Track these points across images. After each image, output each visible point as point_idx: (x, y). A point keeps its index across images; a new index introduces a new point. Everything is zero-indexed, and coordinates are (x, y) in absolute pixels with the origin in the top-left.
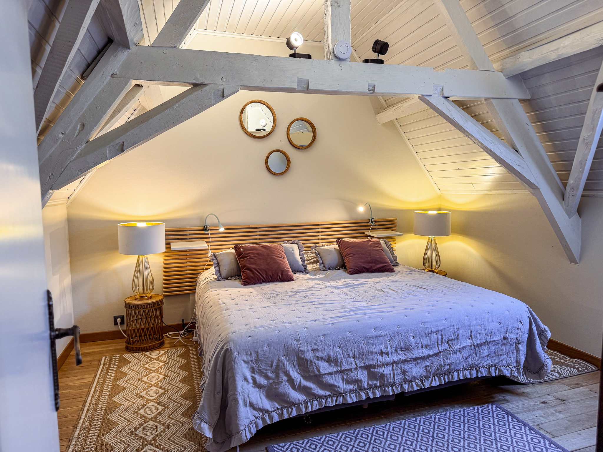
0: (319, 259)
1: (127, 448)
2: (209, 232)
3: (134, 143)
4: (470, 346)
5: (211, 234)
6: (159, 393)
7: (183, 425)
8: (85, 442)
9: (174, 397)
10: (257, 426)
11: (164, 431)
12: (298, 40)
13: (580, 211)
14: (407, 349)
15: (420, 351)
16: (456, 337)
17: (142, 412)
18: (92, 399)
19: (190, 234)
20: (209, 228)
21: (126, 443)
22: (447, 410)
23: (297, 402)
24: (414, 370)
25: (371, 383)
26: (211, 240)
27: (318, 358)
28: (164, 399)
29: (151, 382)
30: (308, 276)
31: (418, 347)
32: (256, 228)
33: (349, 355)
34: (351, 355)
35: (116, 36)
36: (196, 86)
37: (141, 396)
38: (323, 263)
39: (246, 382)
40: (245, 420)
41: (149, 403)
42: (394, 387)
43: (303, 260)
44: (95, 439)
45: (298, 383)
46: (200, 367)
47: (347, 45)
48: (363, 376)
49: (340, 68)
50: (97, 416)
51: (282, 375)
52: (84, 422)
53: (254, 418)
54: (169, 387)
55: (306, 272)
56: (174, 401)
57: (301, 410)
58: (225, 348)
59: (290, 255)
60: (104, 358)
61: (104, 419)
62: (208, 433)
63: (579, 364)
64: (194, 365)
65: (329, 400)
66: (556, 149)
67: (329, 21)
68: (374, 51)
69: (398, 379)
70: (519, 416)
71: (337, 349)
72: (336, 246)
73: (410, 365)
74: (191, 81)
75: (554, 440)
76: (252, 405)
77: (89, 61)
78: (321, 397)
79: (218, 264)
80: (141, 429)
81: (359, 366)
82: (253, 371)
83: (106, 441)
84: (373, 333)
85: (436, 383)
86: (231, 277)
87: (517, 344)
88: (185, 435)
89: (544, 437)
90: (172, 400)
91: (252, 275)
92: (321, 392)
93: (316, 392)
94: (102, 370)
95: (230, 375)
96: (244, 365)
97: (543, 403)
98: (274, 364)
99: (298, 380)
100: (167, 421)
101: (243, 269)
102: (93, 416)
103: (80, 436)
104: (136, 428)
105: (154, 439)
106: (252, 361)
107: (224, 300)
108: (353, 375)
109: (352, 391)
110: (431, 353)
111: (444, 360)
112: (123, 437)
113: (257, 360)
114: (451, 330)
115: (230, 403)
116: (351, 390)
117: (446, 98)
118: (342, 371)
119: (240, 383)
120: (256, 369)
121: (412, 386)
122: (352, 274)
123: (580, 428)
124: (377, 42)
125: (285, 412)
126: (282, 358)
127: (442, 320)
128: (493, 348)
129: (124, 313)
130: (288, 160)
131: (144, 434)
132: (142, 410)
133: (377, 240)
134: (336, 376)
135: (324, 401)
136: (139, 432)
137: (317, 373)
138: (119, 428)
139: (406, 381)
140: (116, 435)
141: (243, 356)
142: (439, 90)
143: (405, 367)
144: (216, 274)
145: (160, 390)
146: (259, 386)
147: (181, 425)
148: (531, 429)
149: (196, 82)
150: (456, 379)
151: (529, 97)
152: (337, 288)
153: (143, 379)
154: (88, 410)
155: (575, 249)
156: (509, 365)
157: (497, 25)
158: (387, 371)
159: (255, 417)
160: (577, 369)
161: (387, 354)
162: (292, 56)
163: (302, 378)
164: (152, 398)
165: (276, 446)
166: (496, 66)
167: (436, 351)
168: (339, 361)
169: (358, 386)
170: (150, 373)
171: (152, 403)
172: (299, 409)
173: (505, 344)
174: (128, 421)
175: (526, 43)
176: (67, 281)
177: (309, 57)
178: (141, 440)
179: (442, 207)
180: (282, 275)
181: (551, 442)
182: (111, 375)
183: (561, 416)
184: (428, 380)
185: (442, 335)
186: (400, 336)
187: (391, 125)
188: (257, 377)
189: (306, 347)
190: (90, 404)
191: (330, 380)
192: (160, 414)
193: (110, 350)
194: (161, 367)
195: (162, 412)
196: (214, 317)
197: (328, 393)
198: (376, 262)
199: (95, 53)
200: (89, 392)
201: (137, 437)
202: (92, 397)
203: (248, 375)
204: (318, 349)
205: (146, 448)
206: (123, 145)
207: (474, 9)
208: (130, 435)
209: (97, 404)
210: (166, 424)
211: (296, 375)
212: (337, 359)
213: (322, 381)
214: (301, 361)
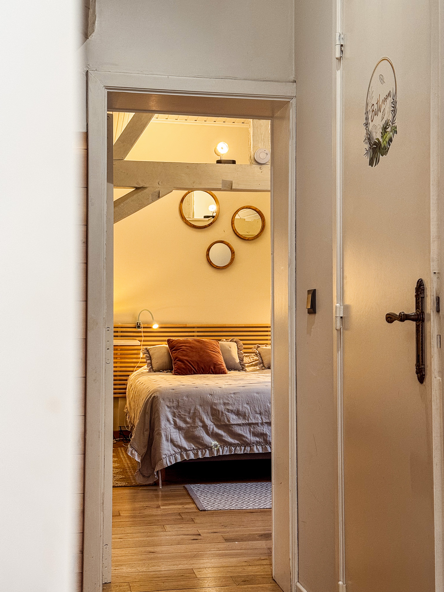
0: (259, 359)
2: (142, 330)
5: (144, 332)
10: (176, 459)
12: (223, 149)
19: (122, 332)
20: (142, 326)
23: (210, 445)
26: (143, 338)
27: (228, 411)
30: (242, 372)
32: (194, 327)
33: (256, 411)
34: (258, 412)
38: (263, 363)
39: (168, 423)
40: (166, 451)
43: (241, 360)
45: (211, 430)
47: (266, 152)
49: (261, 171)
51: (197, 420)
53: (174, 453)
57: (213, 453)
58: (153, 396)
59: (226, 352)
62: (137, 459)
65: (238, 448)
67: (251, 132)
71: (246, 405)
76: (172, 441)
78: (231, 444)
79: (150, 357)
81: (264, 421)
82: (174, 415)
86: (163, 370)
91: (183, 366)
92: (230, 440)
93: (226, 440)
96: (167, 409)
98: (191, 411)
99: (212, 427)
101: (174, 361)
106: (173, 407)
108: (260, 429)
109: (258, 443)
113: (178, 407)
115: (156, 437)
118: (250, 424)
119: (163, 423)
120: (177, 414)
125: (200, 453)
126: (198, 407)
130: (233, 252)
134: (244, 427)
135: (233, 448)
137: (227, 423)
141: (167, 402)
144: (148, 368)
146: (179, 428)
149: (138, 186)
162: (219, 162)
163: (214, 426)
168: (247, 415)
172: (211, 452)
177: (234, 162)
180: (214, 368)
188: (178, 420)
189: (219, 401)
191: (239, 430)
197: (237, 442)
203: (171, 418)
204: (228, 403)
211: (209, 422)
212: (245, 413)
213: (232, 431)
214: (214, 412)
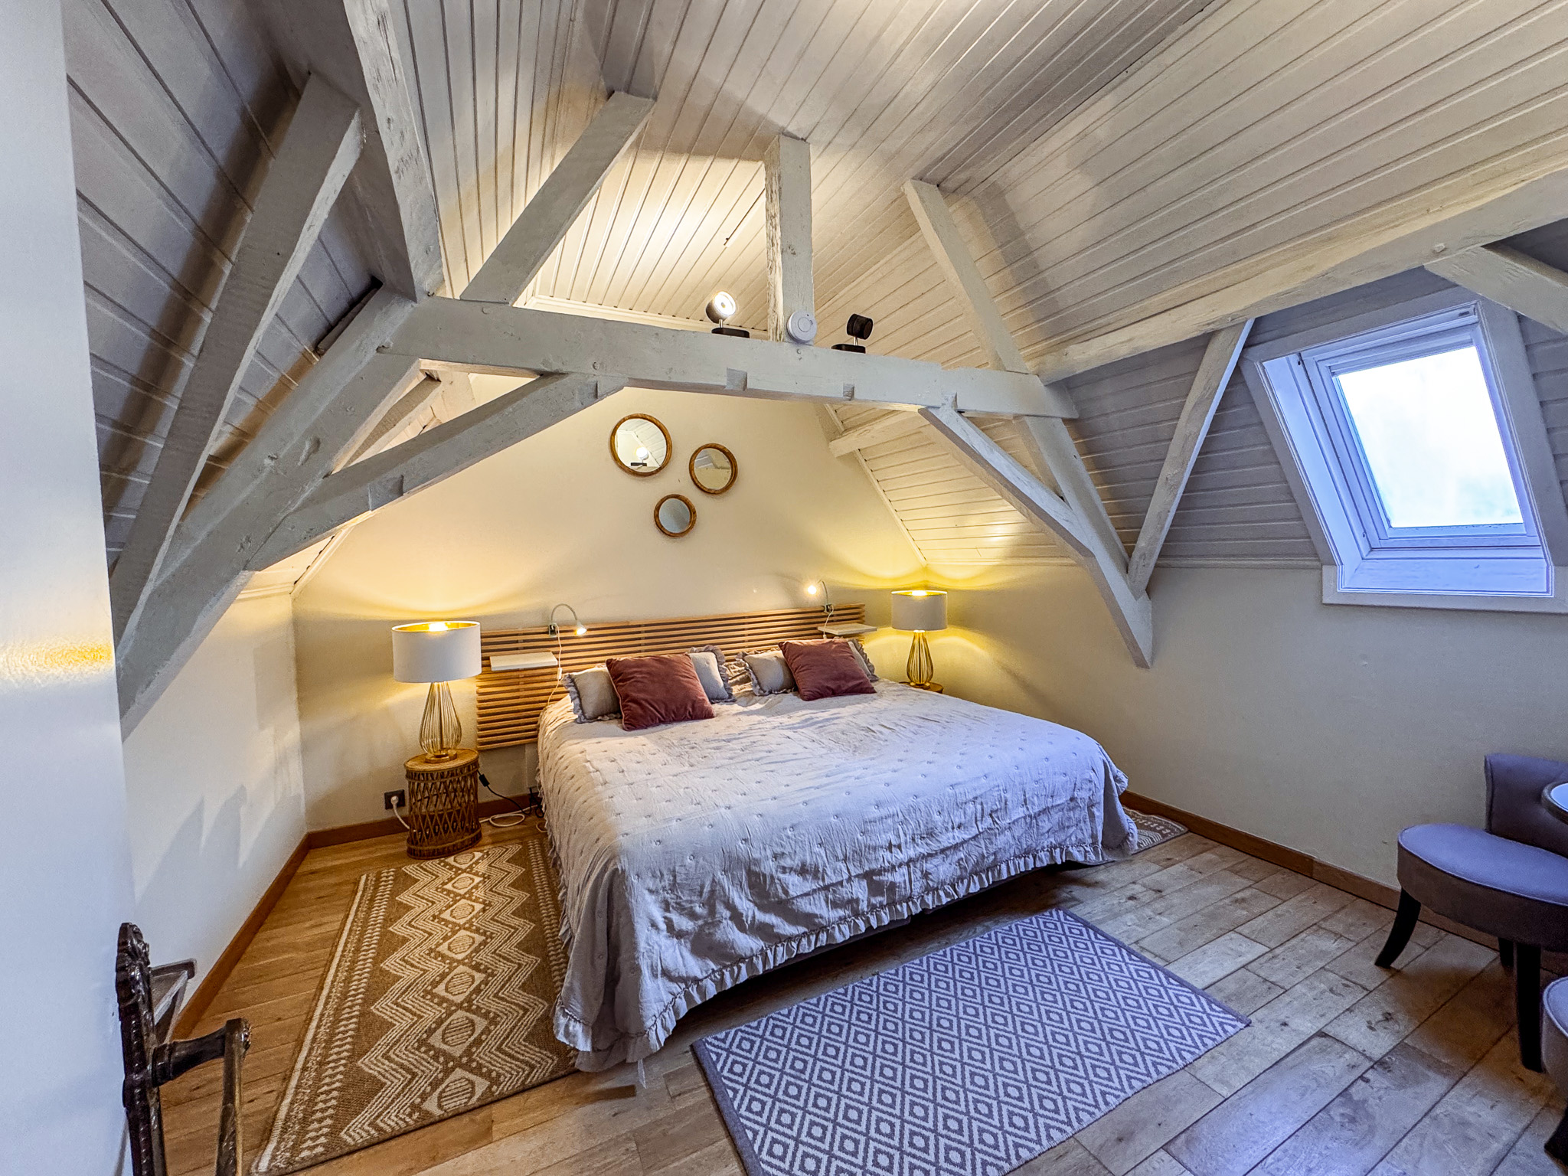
0: (753, 676)
1: (410, 1082)
2: (559, 635)
3: (426, 479)
4: (1025, 818)
5: (561, 639)
6: (473, 942)
7: (526, 1011)
8: (319, 1078)
9: (505, 950)
10: (676, 1013)
11: (486, 1031)
12: (727, 307)
13: (1149, 590)
14: (931, 834)
15: (950, 835)
16: (1003, 804)
17: (440, 990)
18: (337, 971)
19: (525, 641)
20: (558, 629)
21: (408, 1070)
22: (988, 929)
23: (748, 953)
24: (941, 869)
25: (873, 901)
26: (561, 649)
27: (784, 870)
28: (484, 957)
29: (458, 921)
30: (736, 708)
31: (947, 830)
32: (640, 626)
33: (837, 857)
34: (841, 857)
35: (388, 274)
36: (543, 375)
37: (439, 954)
38: (759, 684)
39: (654, 931)
40: (655, 1006)
41: (455, 967)
42: (910, 903)
43: (725, 679)
44: (342, 1068)
45: (750, 919)
46: (554, 893)
47: (810, 318)
48: (859, 890)
49: (799, 356)
50: (348, 1010)
51: (720, 908)
52: (318, 1027)
53: (671, 997)
54: (494, 928)
55: (730, 699)
56: (504, 958)
57: (758, 971)
58: (611, 868)
59: (704, 671)
60: (364, 878)
61: (362, 1014)
62: (584, 1045)
63: (1160, 825)
64: (539, 877)
65: (804, 941)
66: (1113, 494)
67: (778, 279)
68: (849, 333)
69: (917, 887)
70: (1103, 928)
71: (817, 849)
72: (780, 653)
73: (936, 861)
74: (535, 367)
75: (1170, 968)
76: (666, 973)
77: (332, 318)
78: (790, 939)
79: (578, 693)
80: (439, 1031)
81: (853, 874)
82: (666, 906)
83: (366, 1069)
84: (874, 813)
85: (975, 888)
86: (603, 715)
87: (1091, 806)
88: (531, 1034)
89: (1154, 966)
90: (500, 956)
91: (640, 711)
92: (789, 929)
93: (781, 932)
94: (360, 903)
95: (622, 920)
96: (649, 898)
97: (1132, 898)
98: (705, 890)
99: (750, 914)
100: (494, 1007)
101: (623, 700)
102: (338, 1010)
103: (310, 1064)
104: (431, 1032)
105: (468, 1052)
106: (664, 888)
107: (596, 764)
108: (845, 892)
109: (843, 919)
110: (967, 837)
111: (986, 847)
112: (402, 1055)
113: (674, 886)
114: (995, 794)
115: (626, 976)
116: (840, 918)
117: (960, 412)
118: (826, 888)
119: (643, 934)
120: (672, 902)
121: (939, 896)
122: (809, 699)
123: (1200, 942)
124: (854, 318)
125: (727, 974)
126: (720, 875)
127: (979, 778)
128: (1056, 816)
129: (405, 786)
130: (692, 512)
131: (446, 1043)
132: (442, 986)
133: (842, 640)
134: (816, 896)
135: (794, 945)
136: (436, 1040)
137: (784, 896)
138: (393, 1034)
139: (928, 889)
140: (388, 1051)
141: (648, 880)
142: (951, 400)
143: (928, 866)
144: (575, 711)
145: (476, 936)
146: (678, 935)
147: (521, 1012)
148: (1130, 952)
149: (547, 369)
150: (1005, 876)
151: (1076, 416)
152: (792, 728)
153: (442, 916)
154: (329, 997)
155: (1145, 645)
156: (1080, 843)
157: (1030, 303)
158: (899, 877)
159: (673, 994)
160: (1160, 832)
161: (899, 847)
162: (716, 331)
163: (756, 909)
164: (460, 957)
165: (710, 1039)
166: (1029, 366)
167: (974, 832)
168: (821, 870)
169: (853, 910)
170: (456, 902)
171: (461, 968)
172: (751, 966)
173: (1073, 809)
174: (414, 1014)
175: (1077, 331)
176: (293, 734)
178: (441, 1059)
179: (930, 584)
180: (693, 708)
181: (1168, 975)
182: (379, 912)
183: (1165, 920)
184: (962, 882)
185: (982, 804)
186: (918, 813)
187: (851, 458)
188: (674, 916)
189: (763, 852)
190: (333, 982)
191: (805, 906)
192: (478, 990)
193: (377, 859)
194: (476, 887)
195: (483, 986)
196: (581, 799)
197: (802, 929)
198: (845, 677)
199: (343, 304)
200: (332, 955)
201: (432, 1053)
202: (339, 965)
203: (658, 916)
204: (783, 854)
205: (452, 1077)
206: (402, 482)
207: (994, 278)
208: (418, 1049)
209: (348, 980)
210: (492, 1015)
211: (745, 905)
212: (817, 867)
213: (793, 910)
214: (753, 879)
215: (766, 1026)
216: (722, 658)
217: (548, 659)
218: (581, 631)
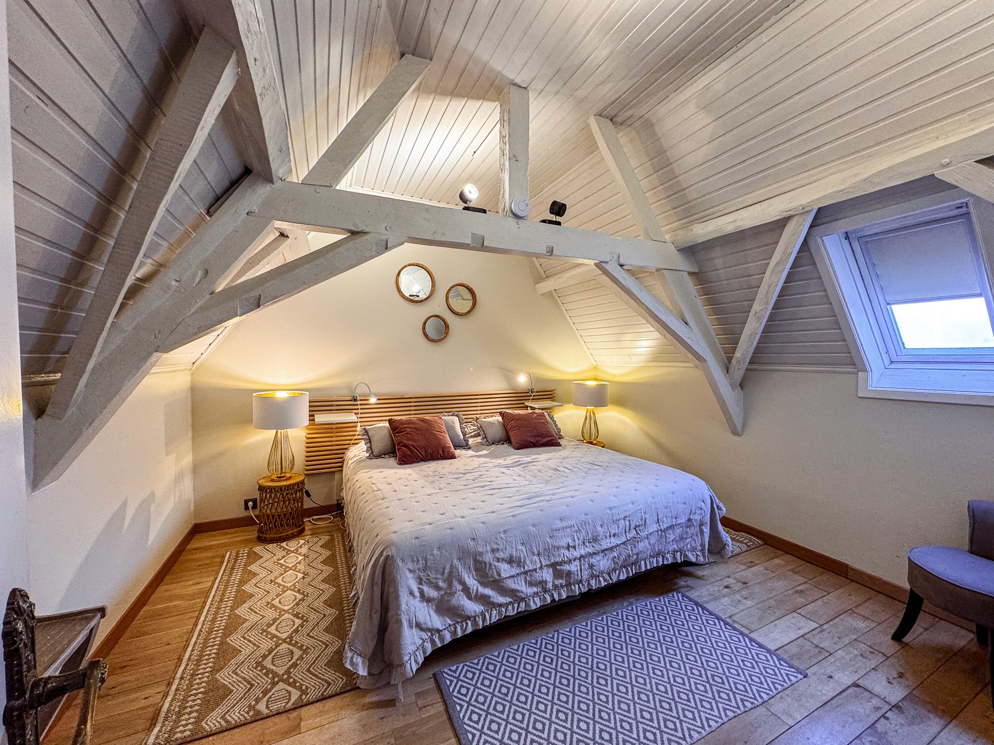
0: (482, 433)
1: (249, 690)
2: (359, 402)
3: (275, 297)
4: (658, 531)
5: (360, 405)
6: (296, 599)
7: (327, 646)
8: (191, 684)
9: (316, 604)
10: (424, 652)
11: (301, 658)
12: (473, 193)
13: (742, 385)
14: (595, 540)
15: (608, 541)
16: (643, 522)
17: (272, 630)
18: (207, 614)
19: (337, 405)
20: (359, 398)
21: (249, 683)
22: (631, 604)
23: (473, 614)
24: (601, 562)
25: (556, 582)
26: (360, 411)
27: (498, 560)
28: (302, 609)
29: (286, 585)
30: (470, 452)
31: (606, 537)
32: (411, 398)
33: (533, 553)
34: (536, 552)
35: (256, 165)
36: (354, 233)
37: (273, 606)
38: (486, 437)
39: (411, 597)
40: (410, 647)
41: (283, 615)
42: (580, 585)
43: (464, 434)
44: (205, 679)
45: (474, 592)
46: (349, 569)
47: (526, 202)
48: (547, 575)
49: (518, 226)
50: (212, 640)
51: (456, 584)
52: (193, 650)
53: (421, 641)
54: (310, 590)
55: (466, 446)
56: (315, 610)
57: (478, 625)
58: (385, 554)
59: (450, 428)
60: (228, 554)
61: (221, 644)
62: (362, 671)
63: (746, 539)
64: (340, 559)
65: (510, 607)
66: (720, 322)
67: (506, 177)
68: (551, 213)
69: (586, 574)
70: (708, 606)
71: (520, 547)
72: (500, 419)
73: (598, 558)
74: (349, 228)
75: (752, 635)
76: (418, 626)
77: (219, 191)
78: (500, 605)
79: (370, 439)
80: (270, 657)
81: (544, 564)
82: (420, 581)
83: (222, 680)
84: (559, 524)
85: (623, 577)
86: (385, 455)
87: (701, 524)
88: (329, 661)
89: (742, 634)
90: (312, 608)
91: (409, 453)
92: (501, 600)
93: (495, 601)
94: (225, 570)
95: (391, 590)
96: (409, 575)
97: (727, 587)
98: (446, 571)
99: (475, 588)
100: (307, 642)
101: (398, 446)
102: (206, 640)
103: (185, 675)
104: (265, 657)
105: (288, 672)
106: (419, 569)
107: (380, 486)
108: (538, 576)
109: (536, 594)
110: (619, 542)
111: (631, 549)
112: (246, 672)
113: (426, 568)
114: (639, 515)
115: (392, 626)
116: (534, 593)
117: (621, 266)
118: (525, 573)
119: (404, 599)
120: (424, 579)
121: (600, 581)
122: (518, 449)
123: (773, 618)
124: (555, 203)
125: (459, 628)
126: (456, 562)
127: (627, 504)
128: (678, 531)
129: (257, 495)
130: (447, 326)
131: (274, 665)
132: (274, 627)
133: (540, 411)
134: (519, 578)
135: (504, 610)
136: (268, 663)
137: (497, 577)
138: (240, 658)
139: (593, 576)
140: (236, 669)
141: (409, 563)
142: (616, 257)
143: (593, 561)
144: (367, 452)
145: (297, 594)
146: (427, 600)
147: (324, 647)
148: (726, 623)
149: (356, 230)
150: (643, 569)
151: (697, 271)
152: (507, 467)
153: (276, 581)
154: (201, 631)
155: (738, 420)
156: (694, 549)
157: (669, 197)
158: (574, 567)
159: (422, 639)
160: (746, 544)
161: (574, 547)
162: (465, 208)
163: (479, 585)
164: (286, 608)
165: (446, 670)
166: (667, 237)
167: (624, 539)
168: (522, 561)
169: (543, 588)
170: (286, 572)
171: (287, 616)
172: (475, 623)
173: (689, 527)
174: (254, 645)
175: (700, 215)
176: (187, 460)
177: (484, 211)
178: (270, 676)
179: (598, 378)
180: (443, 452)
181: (751, 640)
182: (237, 577)
183: (749, 603)
184: (615, 573)
185: (629, 521)
186: (587, 525)
187: (550, 295)
188: (425, 588)
189: (485, 548)
190: (204, 621)
191: (511, 584)
192: (296, 631)
193: (237, 542)
194: (299, 563)
195: (300, 628)
196: (367, 509)
197: (509, 600)
198: (543, 435)
199: (226, 183)
200: (205, 603)
201: (264, 671)
202: (209, 610)
203: (415, 587)
204: (498, 549)
205: (276, 689)
206: (260, 298)
207: (646, 180)
208: (256, 668)
209: (214, 620)
210: (305, 647)
211: (472, 582)
212: (520, 558)
213: (503, 587)
214: (478, 565)
215: (483, 663)
216: (463, 420)
217: (351, 417)
218: (373, 400)
